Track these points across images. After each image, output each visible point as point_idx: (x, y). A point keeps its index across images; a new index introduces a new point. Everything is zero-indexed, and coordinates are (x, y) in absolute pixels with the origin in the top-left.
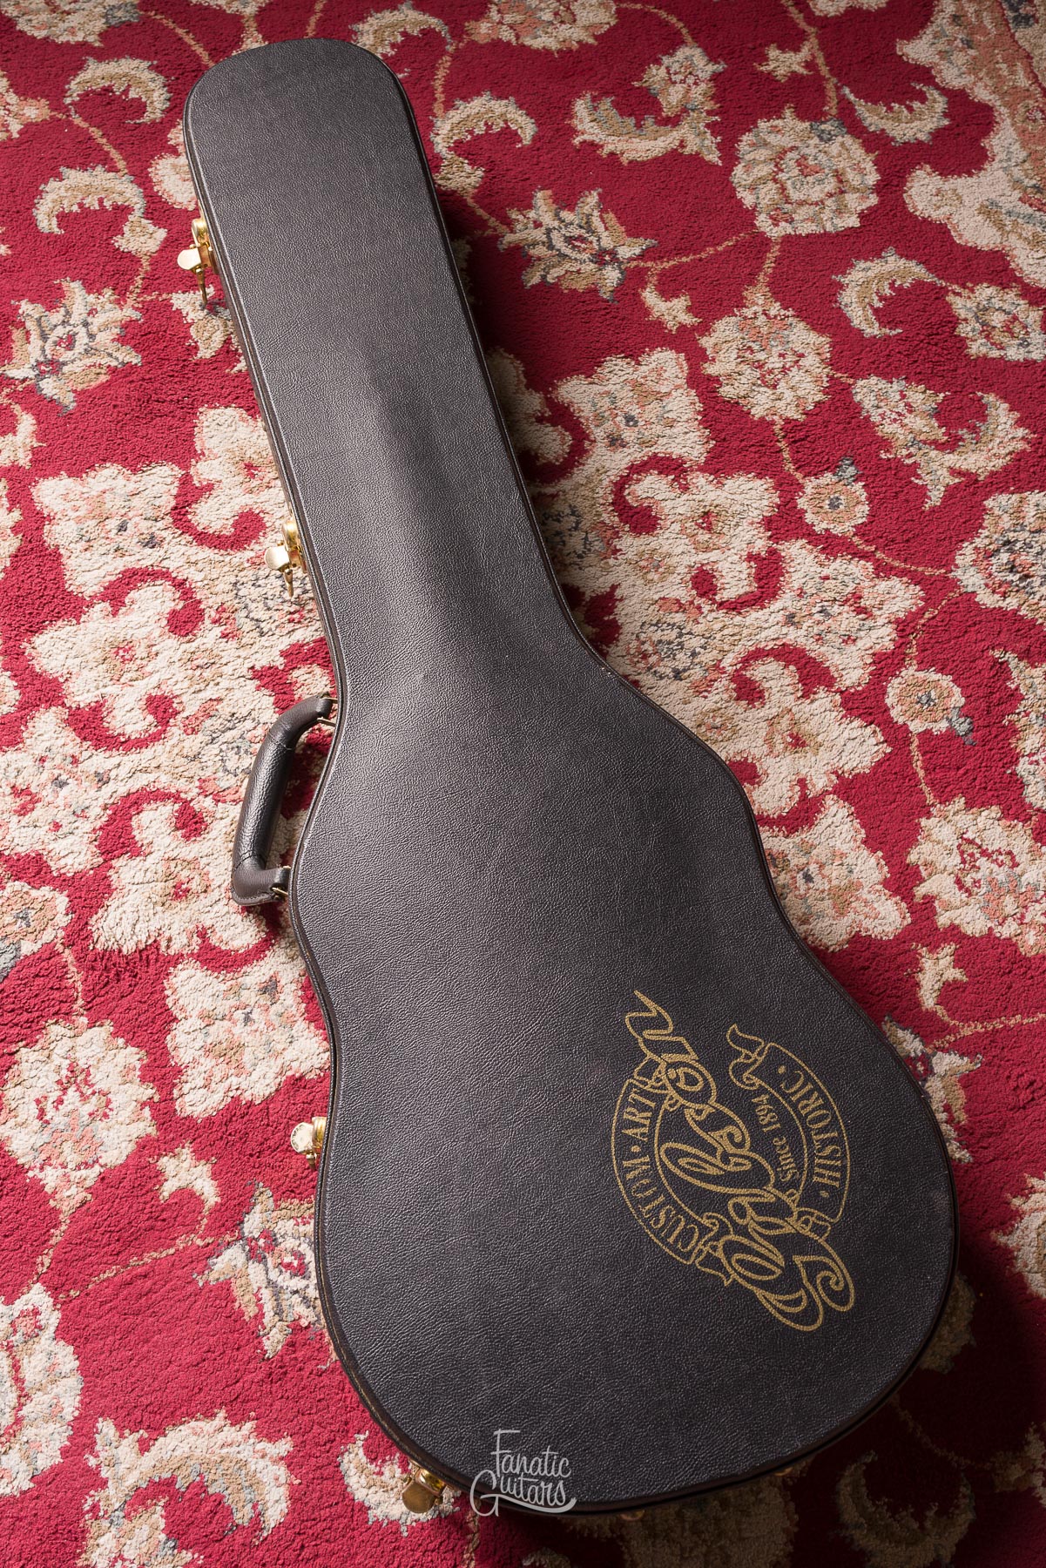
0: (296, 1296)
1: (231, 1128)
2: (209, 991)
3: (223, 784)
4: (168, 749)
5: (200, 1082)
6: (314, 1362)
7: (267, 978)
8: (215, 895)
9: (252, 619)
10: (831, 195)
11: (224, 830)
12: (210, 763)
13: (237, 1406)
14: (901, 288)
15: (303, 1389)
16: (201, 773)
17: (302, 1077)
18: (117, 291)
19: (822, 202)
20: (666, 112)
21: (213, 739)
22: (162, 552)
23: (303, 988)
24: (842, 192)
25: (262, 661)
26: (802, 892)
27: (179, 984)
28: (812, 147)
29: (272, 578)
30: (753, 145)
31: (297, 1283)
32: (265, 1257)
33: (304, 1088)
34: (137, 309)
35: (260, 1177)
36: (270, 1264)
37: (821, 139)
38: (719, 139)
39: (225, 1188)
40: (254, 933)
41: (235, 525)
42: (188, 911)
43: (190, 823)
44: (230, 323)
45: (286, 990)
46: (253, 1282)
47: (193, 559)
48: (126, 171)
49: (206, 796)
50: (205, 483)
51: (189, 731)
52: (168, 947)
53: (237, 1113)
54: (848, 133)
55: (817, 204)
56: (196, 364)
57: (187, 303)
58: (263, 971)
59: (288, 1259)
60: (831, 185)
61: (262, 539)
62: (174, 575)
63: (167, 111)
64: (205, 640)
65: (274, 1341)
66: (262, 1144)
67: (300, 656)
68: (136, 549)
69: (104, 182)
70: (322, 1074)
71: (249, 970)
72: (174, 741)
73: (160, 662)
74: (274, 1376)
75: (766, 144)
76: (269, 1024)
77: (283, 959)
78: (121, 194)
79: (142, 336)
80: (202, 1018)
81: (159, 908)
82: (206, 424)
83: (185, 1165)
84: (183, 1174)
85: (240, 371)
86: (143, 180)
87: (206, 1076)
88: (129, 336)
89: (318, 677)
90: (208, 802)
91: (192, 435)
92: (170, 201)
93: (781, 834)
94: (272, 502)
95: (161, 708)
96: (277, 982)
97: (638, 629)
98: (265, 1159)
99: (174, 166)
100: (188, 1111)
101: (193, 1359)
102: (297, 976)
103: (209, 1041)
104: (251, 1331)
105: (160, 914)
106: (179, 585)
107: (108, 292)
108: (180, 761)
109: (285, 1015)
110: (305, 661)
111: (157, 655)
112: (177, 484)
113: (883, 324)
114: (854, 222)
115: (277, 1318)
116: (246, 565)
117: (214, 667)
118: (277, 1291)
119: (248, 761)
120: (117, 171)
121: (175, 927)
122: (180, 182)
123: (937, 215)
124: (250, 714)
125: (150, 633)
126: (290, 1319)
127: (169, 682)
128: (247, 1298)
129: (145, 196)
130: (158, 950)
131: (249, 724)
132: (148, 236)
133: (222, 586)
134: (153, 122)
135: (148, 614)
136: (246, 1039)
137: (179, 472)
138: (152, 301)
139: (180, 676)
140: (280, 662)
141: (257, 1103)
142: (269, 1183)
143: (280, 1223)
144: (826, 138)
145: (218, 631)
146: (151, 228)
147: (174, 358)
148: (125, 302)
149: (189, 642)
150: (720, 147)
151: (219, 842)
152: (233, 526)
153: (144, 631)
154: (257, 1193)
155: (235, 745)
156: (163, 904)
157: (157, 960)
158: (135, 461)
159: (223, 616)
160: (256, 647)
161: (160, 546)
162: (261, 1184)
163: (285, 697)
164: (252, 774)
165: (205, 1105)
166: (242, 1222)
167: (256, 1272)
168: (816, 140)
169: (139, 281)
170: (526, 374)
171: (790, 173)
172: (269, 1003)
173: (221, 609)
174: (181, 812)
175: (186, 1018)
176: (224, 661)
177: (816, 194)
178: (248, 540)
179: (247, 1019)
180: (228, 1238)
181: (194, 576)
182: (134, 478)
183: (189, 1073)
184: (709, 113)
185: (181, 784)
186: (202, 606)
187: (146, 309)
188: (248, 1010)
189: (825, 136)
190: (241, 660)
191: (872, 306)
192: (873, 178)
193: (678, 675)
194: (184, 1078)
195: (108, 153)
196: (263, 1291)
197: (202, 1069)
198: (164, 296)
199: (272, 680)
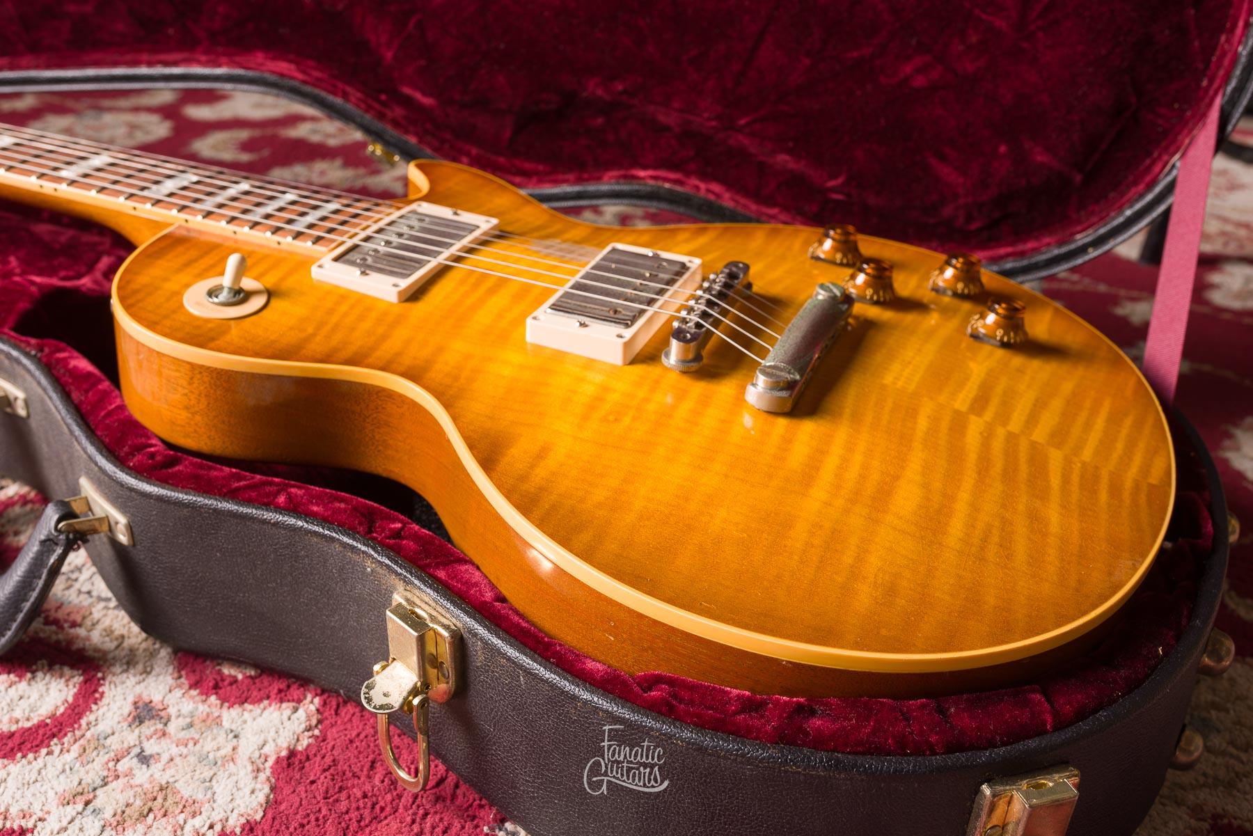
2: (51, 773)
7: (128, 708)
17: (292, 753)
23: (193, 686)
33: (308, 758)
40: (61, 686)
45: (171, 701)
58: (114, 707)
70: (317, 732)
71: (92, 717)
76: (183, 742)
77: (132, 680)
80: (68, 802)
96: (148, 703)
103: (108, 814)
109: (197, 721)
136: (165, 776)
141: (258, 818)
172: (160, 726)
175: (41, 820)
179: (145, 759)
188: (135, 751)
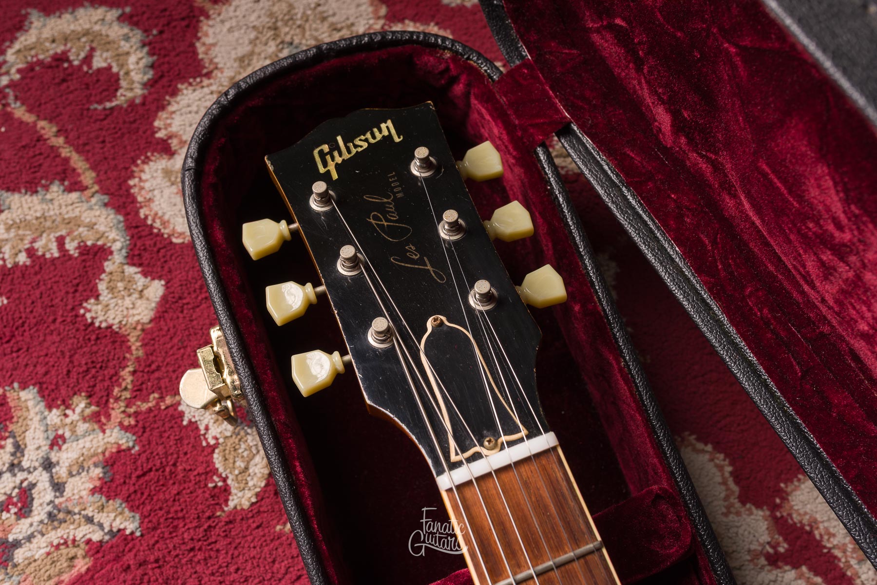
18: (95, 399)
34: (125, 428)
48: (96, 188)
56: (228, 521)
63: (149, 85)
69: (64, 210)
78: (91, 226)
79: (139, 477)
86: (122, 200)
88: (119, 479)
92: (166, 232)
99: (167, 173)
107: (80, 404)
120: (83, 189)
122: (176, 199)
129: (128, 227)
132: (136, 295)
134: (131, 103)
138: (150, 410)
146: (141, 281)
147: (193, 513)
148: (108, 417)
169: (127, 376)
170: (737, 476)
187: (142, 427)
195: (67, 160)
198: (169, 400)
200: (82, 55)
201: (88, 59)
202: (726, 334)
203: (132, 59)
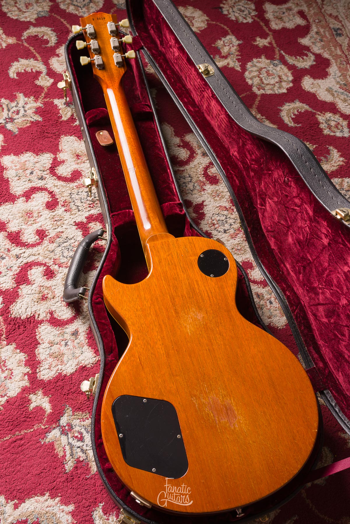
0: (79, 449)
1: (58, 384)
2: (52, 334)
3: (62, 261)
4: (43, 248)
5: (47, 367)
6: (84, 475)
7: (74, 330)
8: (57, 300)
9: (76, 206)
10: (277, 82)
11: (61, 277)
12: (58, 254)
13: (53, 491)
14: (300, 112)
15: (80, 485)
16: (54, 257)
17: (85, 366)
18: (35, 97)
19: (274, 84)
20: (223, 54)
21: (59, 245)
22: (45, 182)
23: (87, 334)
24: (281, 82)
25: (78, 220)
26: (269, 307)
27: (42, 331)
28: (271, 68)
29: (84, 193)
30: (251, 66)
31: (80, 444)
32: (68, 434)
33: (86, 370)
34: (42, 103)
35: (68, 403)
36: (69, 436)
37: (274, 66)
38: (240, 63)
39: (54, 407)
40: (70, 314)
41: (72, 174)
42: (46, 305)
43: (49, 274)
44: (74, 110)
45: (81, 334)
46: (63, 443)
47: (56, 185)
48: (41, 61)
49: (56, 265)
50: (62, 160)
51: (51, 242)
52: (38, 317)
53: (60, 378)
54: (283, 64)
55: (272, 85)
56: (61, 122)
57: (59, 103)
58: (73, 327)
59: (76, 434)
60: (277, 79)
61: (81, 179)
62: (49, 190)
63: (57, 43)
64: (59, 212)
65: (69, 466)
66: (69, 390)
67: (92, 219)
68: (36, 180)
69: (33, 64)
70: (93, 366)
71: (68, 327)
72: (45, 245)
73: (42, 218)
74: (69, 480)
75: (256, 66)
76: (74, 347)
77: (80, 323)
78: (39, 67)
79: (43, 112)
80: (49, 343)
81: (36, 303)
82: (63, 141)
83: (39, 397)
84: (38, 401)
85: (76, 125)
86: (46, 64)
87: (49, 364)
88: (38, 112)
89: (98, 226)
90: (56, 267)
91: (58, 144)
92: (55, 71)
93: (261, 287)
94: (85, 167)
95: (41, 234)
96: (78, 331)
97: (211, 216)
98: (70, 396)
99: (57, 60)
100: (42, 377)
101: (38, 472)
102: (85, 330)
103: (51, 352)
104: (61, 462)
105: (36, 306)
106: (51, 193)
107: (32, 98)
108: (47, 252)
109: (80, 344)
110: (94, 220)
111: (41, 216)
112: (52, 160)
113: (295, 123)
114: (285, 91)
115: (71, 457)
116: (75, 188)
117: (61, 221)
118: (72, 447)
119: (72, 254)
120: (38, 60)
121: (41, 310)
122: (59, 65)
123: (312, 91)
124: (73, 237)
125: (39, 208)
126: (76, 457)
127: (45, 225)
128: (60, 449)
129: (47, 69)
130: (34, 318)
131: (73, 241)
132: (47, 81)
133: (65, 194)
134: (51, 47)
135: (39, 202)
136: (65, 352)
137: (53, 156)
138: (47, 101)
139: (49, 224)
140: (85, 220)
141: (68, 375)
142: (71, 405)
143: (74, 420)
144: (276, 65)
145: (63, 209)
146: (48, 79)
147: (54, 119)
148: (38, 101)
149: (53, 212)
150: (240, 66)
151: (59, 281)
152: (71, 174)
153: (37, 208)
154: (66, 409)
155: (67, 248)
156: (38, 302)
157: (34, 322)
158: (37, 151)
159: (65, 204)
160: (76, 215)
161: (45, 180)
162: (68, 406)
163: (86, 232)
164: (73, 258)
165: (48, 376)
166: (60, 420)
167: (64, 439)
168: (272, 66)
169: (43, 95)
170: (174, 131)
171: (264, 75)
172: (75, 339)
173: (65, 202)
174: (46, 270)
175: (43, 343)
176: (65, 219)
177: (272, 82)
178: (76, 179)
179: (66, 344)
180: (54, 426)
181: (56, 190)
182: (37, 157)
183: (43, 363)
184: (237, 55)
185: (47, 260)
186: (58, 200)
187: (45, 104)
188: (67, 341)
189: (275, 65)
190: (71, 219)
191: (291, 117)
192: (291, 78)
193: (225, 231)
194: (41, 365)
195: (35, 55)
196: (66, 446)
197: (48, 362)
198: (51, 100)
199: (82, 226)
200: (42, 36)
201: (43, 37)
202: (165, 80)
203: (53, 38)
